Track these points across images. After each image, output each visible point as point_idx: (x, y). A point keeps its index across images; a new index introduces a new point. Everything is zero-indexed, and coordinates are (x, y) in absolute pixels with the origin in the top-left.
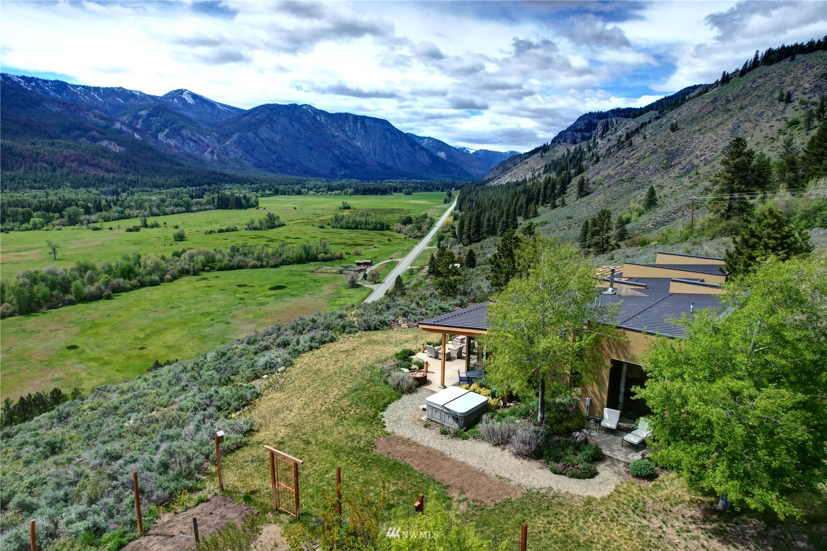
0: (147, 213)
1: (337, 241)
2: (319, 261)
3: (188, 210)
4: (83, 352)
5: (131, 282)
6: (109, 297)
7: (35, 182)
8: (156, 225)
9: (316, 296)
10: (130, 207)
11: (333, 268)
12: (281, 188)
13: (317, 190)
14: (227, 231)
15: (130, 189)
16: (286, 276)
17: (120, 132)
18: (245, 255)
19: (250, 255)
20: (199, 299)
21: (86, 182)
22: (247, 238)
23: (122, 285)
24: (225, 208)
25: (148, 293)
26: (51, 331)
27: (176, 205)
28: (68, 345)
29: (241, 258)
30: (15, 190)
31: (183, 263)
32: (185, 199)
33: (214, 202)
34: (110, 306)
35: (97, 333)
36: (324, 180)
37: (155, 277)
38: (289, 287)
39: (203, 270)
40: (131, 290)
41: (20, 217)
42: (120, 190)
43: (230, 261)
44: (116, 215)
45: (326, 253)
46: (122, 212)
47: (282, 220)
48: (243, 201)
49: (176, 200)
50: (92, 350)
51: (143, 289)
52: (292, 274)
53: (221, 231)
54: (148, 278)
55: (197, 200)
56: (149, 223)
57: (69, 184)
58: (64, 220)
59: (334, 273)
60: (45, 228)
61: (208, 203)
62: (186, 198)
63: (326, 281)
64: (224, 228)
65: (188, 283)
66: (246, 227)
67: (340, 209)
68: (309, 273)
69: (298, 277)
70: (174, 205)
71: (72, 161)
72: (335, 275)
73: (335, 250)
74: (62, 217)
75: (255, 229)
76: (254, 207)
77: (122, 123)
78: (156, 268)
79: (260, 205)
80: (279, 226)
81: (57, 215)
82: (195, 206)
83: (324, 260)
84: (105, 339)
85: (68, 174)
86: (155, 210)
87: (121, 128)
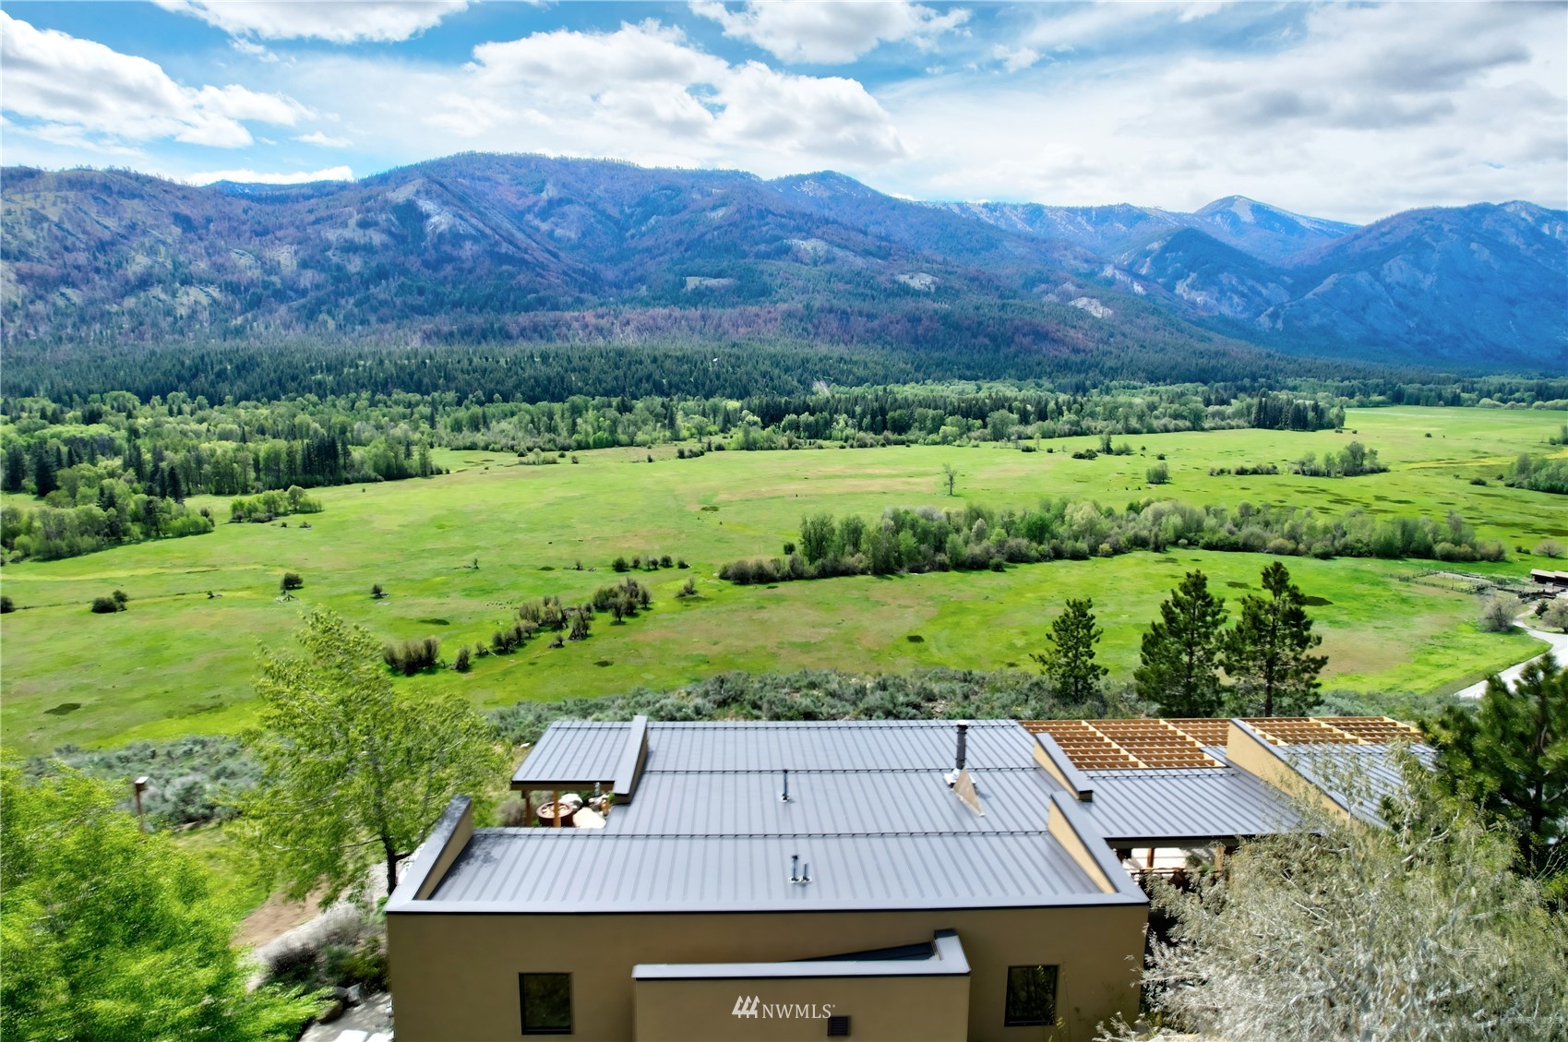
0: (1119, 426)
1: (1507, 518)
2: (1434, 558)
3: (1196, 426)
4: (926, 650)
5: (1040, 548)
6: (998, 568)
7: (968, 367)
8: (1126, 451)
9: (1389, 635)
10: (1093, 415)
11: (1460, 578)
12: (1411, 389)
13: (1506, 396)
14: (1255, 472)
15: (1106, 382)
16: (1340, 579)
17: (1110, 282)
18: (1267, 524)
19: (1276, 527)
20: (1145, 597)
21: (1038, 369)
22: (1289, 490)
23: (1024, 550)
24: (1271, 427)
25: (1063, 571)
26: (900, 606)
27: (1176, 416)
28: (912, 634)
29: (1256, 529)
30: (939, 380)
31: (1142, 525)
32: (1192, 405)
33: (1249, 414)
34: (994, 583)
35: (958, 624)
36: (1535, 374)
37: (1083, 545)
38: (1336, 603)
39: (1175, 544)
40: (1038, 560)
41: (929, 423)
42: (1088, 383)
43: (1231, 533)
44: (1067, 427)
45: (1457, 543)
46: (1077, 423)
47: (1381, 460)
48: (1311, 415)
49: (1175, 406)
50: (939, 649)
51: (1058, 563)
52: (1357, 577)
53: (1242, 472)
54: (1069, 545)
55: (1217, 407)
56: (1113, 446)
57: (1013, 372)
58: (986, 431)
59: (1462, 591)
60: (957, 442)
61: (1239, 414)
62: (1197, 402)
63: (1431, 606)
64: (1249, 466)
65: (1137, 564)
66: (1297, 467)
67: (1553, 443)
68: (1397, 581)
69: (1367, 586)
70: (1170, 416)
71: (1024, 335)
72: (1463, 596)
73: (1487, 538)
74: (985, 426)
75: (1315, 473)
76: (1333, 427)
77: (1116, 267)
78: (1089, 529)
79: (1346, 425)
80: (1373, 471)
81: (978, 423)
82: (1210, 419)
83: (1448, 558)
84: (965, 637)
85: (1016, 356)
86: (1134, 423)
87: (1114, 276)
